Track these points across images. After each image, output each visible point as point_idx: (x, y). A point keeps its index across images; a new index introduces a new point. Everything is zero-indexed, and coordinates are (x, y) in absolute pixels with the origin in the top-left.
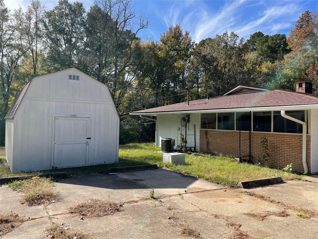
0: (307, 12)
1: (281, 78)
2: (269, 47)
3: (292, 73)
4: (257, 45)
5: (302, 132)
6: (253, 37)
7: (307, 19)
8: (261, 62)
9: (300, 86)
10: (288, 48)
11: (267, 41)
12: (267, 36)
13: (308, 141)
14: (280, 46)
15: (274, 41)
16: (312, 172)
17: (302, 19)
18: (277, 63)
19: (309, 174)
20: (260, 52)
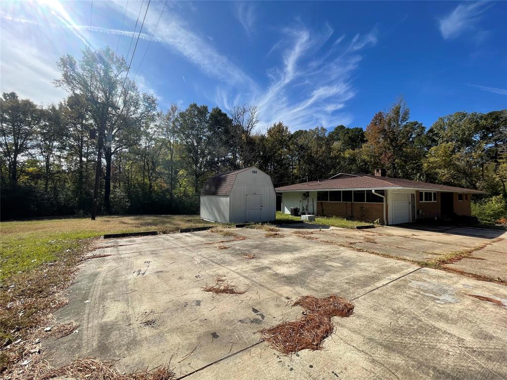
0: (380, 113)
1: (360, 163)
2: (350, 138)
3: (369, 159)
4: (341, 136)
5: (383, 202)
6: (337, 129)
7: (380, 118)
8: (344, 150)
9: (378, 171)
10: (365, 139)
11: (348, 133)
12: (348, 129)
13: (387, 207)
14: (358, 137)
15: (354, 133)
16: (389, 224)
17: (376, 118)
18: (357, 151)
19: (387, 225)
20: (343, 141)
